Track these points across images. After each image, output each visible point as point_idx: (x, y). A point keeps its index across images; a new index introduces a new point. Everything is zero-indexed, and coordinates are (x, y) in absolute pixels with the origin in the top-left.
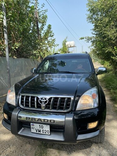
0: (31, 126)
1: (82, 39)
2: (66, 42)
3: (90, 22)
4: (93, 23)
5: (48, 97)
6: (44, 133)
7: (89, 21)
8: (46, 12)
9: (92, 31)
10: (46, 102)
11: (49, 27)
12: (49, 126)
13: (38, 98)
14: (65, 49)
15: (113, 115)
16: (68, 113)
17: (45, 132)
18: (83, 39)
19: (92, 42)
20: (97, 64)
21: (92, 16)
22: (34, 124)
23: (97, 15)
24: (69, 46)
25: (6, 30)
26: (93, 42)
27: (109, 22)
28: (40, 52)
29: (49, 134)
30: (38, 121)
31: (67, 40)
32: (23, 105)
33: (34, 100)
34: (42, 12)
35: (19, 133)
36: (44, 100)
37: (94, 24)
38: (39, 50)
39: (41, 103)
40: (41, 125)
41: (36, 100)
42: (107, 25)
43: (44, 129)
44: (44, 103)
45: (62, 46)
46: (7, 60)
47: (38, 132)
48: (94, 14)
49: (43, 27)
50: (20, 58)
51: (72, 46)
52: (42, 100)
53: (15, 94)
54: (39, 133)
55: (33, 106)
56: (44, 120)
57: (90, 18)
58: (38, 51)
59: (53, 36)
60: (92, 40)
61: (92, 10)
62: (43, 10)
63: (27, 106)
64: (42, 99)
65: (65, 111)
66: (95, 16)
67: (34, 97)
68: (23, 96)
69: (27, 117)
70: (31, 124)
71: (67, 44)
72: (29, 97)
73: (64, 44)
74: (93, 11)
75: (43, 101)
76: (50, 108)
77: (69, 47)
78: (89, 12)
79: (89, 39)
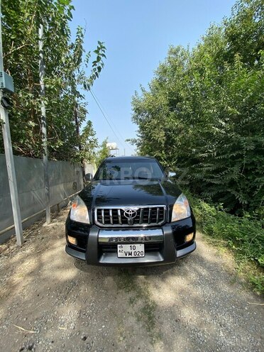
0: (119, 249)
4: (138, 124)
5: (136, 208)
6: (136, 256)
7: (134, 122)
9: (137, 133)
10: (134, 215)
11: (90, 123)
12: (143, 245)
13: (122, 211)
16: (163, 225)
17: (138, 253)
18: (129, 140)
19: (137, 144)
21: (138, 117)
22: (123, 245)
24: (111, 148)
25: (44, 122)
26: (139, 145)
27: (158, 124)
29: (144, 256)
32: (101, 222)
35: (101, 261)
36: (132, 213)
37: (139, 126)
39: (128, 216)
40: (133, 245)
41: (119, 214)
42: (155, 128)
43: (137, 250)
44: (132, 217)
45: (102, 148)
47: (128, 256)
48: (139, 114)
51: (114, 148)
53: (86, 208)
54: (130, 256)
55: (116, 222)
56: (137, 238)
59: (94, 135)
63: (107, 222)
64: (128, 211)
65: (160, 223)
66: (140, 117)
67: (116, 210)
68: (99, 210)
70: (119, 245)
71: (108, 145)
72: (108, 210)
73: (105, 145)
76: (139, 222)
78: (134, 111)
79: (133, 141)
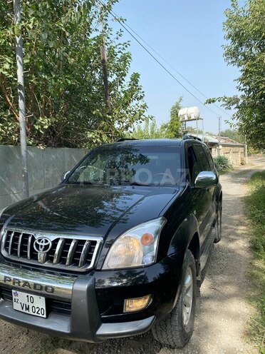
0: (14, 297)
1: (210, 103)
2: (179, 109)
3: (233, 62)
4: (239, 65)
5: (51, 237)
6: (35, 314)
7: (230, 61)
8: (126, 46)
9: (237, 84)
10: (46, 247)
11: (135, 78)
12: (43, 299)
13: (33, 239)
14: (177, 125)
15: (239, 285)
17: (37, 310)
18: (213, 101)
19: (238, 107)
20: (259, 159)
21: (236, 48)
22: (18, 292)
23: (249, 46)
24: (186, 119)
25: (21, 92)
26: (241, 108)
28: (101, 135)
29: (45, 316)
30: (23, 286)
31: (181, 104)
32: (7, 250)
33: (28, 240)
34: (118, 47)
36: (44, 244)
37: (241, 68)
38: (100, 132)
39: (38, 249)
40: (30, 295)
41: (29, 242)
43: (35, 305)
44: (44, 250)
45: (170, 119)
46: (23, 153)
47: (24, 311)
48: (241, 45)
49: (123, 79)
50: (58, 149)
51: (193, 118)
52: (40, 244)
54: (27, 312)
55: (23, 254)
56: (35, 285)
57: (233, 54)
58: (98, 133)
59: (141, 97)
60: (240, 103)
61: (237, 35)
62: (120, 44)
63: (14, 252)
64: (39, 240)
65: (82, 269)
66: (244, 49)
67: (28, 235)
68: (10, 233)
69: (5, 277)
70: (13, 291)
71: (181, 112)
72: (19, 235)
73: (175, 113)
74: (239, 37)
75: (42, 246)
76: (55, 261)
77: (186, 121)
78: (230, 40)
79: (231, 102)
